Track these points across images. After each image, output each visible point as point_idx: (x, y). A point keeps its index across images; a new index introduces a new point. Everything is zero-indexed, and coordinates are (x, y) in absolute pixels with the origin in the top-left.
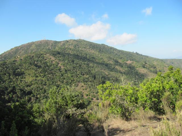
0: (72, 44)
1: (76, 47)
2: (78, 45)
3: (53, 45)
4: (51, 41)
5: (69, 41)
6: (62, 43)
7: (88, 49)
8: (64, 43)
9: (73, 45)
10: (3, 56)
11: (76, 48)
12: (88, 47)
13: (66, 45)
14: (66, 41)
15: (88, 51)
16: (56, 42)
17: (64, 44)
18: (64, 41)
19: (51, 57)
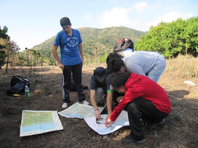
0: (115, 32)
1: (120, 35)
2: (121, 33)
3: (94, 33)
4: (92, 28)
5: (111, 29)
6: (104, 30)
7: (133, 37)
8: (106, 30)
9: (117, 33)
10: (46, 44)
11: (120, 37)
12: (133, 35)
13: (108, 33)
14: (108, 28)
15: (134, 39)
16: (97, 30)
17: (106, 32)
18: (106, 28)
19: (102, 45)
